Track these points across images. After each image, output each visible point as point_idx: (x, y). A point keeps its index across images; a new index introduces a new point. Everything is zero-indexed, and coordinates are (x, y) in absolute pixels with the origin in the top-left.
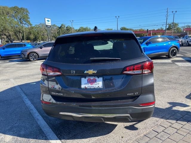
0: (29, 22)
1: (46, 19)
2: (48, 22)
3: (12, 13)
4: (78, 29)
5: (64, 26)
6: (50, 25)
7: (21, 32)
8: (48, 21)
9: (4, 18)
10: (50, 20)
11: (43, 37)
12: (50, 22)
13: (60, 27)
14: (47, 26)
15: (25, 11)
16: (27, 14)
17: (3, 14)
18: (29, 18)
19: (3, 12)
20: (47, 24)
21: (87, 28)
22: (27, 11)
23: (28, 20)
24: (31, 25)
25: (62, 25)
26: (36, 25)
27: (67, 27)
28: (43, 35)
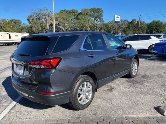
0: (102, 19)
1: (116, 16)
2: (117, 19)
3: (91, 13)
4: (150, 23)
5: (135, 21)
6: (119, 21)
7: (95, 27)
8: (118, 17)
9: (85, 17)
10: (119, 16)
11: (114, 31)
12: (119, 19)
13: (131, 22)
14: (116, 22)
15: (100, 11)
16: (101, 13)
17: (85, 14)
18: (102, 16)
19: (84, 13)
20: (116, 20)
21: (159, 22)
22: (102, 11)
23: (102, 17)
24: (103, 21)
25: (133, 20)
26: (110, 21)
27: (137, 22)
28: (114, 30)
